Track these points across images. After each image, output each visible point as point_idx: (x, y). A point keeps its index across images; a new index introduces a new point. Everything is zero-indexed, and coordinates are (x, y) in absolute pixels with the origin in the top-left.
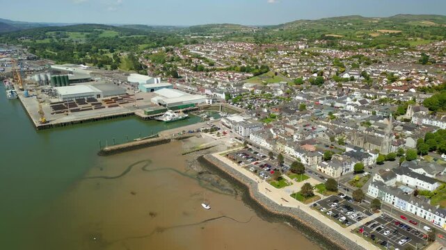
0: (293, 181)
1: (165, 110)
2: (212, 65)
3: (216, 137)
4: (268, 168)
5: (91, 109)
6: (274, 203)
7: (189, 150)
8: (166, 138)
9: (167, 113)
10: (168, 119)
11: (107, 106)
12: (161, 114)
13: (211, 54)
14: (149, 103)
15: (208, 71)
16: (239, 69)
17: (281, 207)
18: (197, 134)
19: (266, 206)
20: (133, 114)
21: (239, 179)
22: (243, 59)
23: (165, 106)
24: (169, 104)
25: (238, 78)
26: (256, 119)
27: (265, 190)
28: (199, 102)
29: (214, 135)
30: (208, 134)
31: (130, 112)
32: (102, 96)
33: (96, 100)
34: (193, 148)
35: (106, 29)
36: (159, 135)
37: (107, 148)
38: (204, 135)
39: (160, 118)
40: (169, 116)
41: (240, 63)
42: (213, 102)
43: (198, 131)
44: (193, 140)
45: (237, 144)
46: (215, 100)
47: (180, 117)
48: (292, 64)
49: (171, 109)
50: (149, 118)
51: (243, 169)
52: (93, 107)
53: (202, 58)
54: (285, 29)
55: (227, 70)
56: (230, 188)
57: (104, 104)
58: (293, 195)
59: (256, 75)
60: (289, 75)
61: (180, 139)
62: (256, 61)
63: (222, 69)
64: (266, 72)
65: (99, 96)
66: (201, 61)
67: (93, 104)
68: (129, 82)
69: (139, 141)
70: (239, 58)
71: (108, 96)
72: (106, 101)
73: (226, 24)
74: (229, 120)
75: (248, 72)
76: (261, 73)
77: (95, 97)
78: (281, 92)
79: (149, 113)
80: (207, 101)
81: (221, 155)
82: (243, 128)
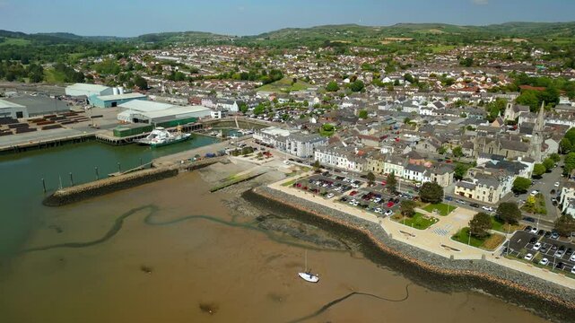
1: (150, 129)
2: (195, 71)
3: (256, 161)
4: (379, 199)
5: (11, 133)
6: (434, 255)
7: (219, 185)
8: (171, 168)
9: (154, 132)
10: (159, 140)
11: (39, 128)
12: (144, 134)
13: (189, 59)
14: (115, 122)
15: (191, 80)
16: (238, 77)
17: (451, 261)
18: (221, 159)
19: (421, 263)
20: (93, 138)
21: (340, 222)
22: (240, 64)
23: (147, 121)
24: (153, 119)
25: (242, 87)
26: (306, 132)
27: (394, 230)
28: (201, 116)
29: (252, 158)
30: (240, 157)
31: (85, 134)
32: (26, 114)
33: (16, 121)
34: (225, 180)
35: (9, 37)
36: (155, 164)
37: (62, 192)
38: (234, 159)
39: (142, 141)
40: (160, 136)
41: (237, 70)
42: (223, 116)
43: (223, 154)
44: (218, 167)
45: (298, 169)
46: (225, 112)
47: (179, 138)
49: (159, 125)
50: (123, 141)
51: (338, 204)
52: (13, 130)
53: (178, 65)
54: (271, 38)
55: (221, 78)
56: (330, 239)
57: (32, 126)
58: (455, 237)
59: (266, 82)
60: (314, 82)
61: (193, 168)
62: (259, 66)
63: (213, 78)
64: (279, 79)
65: (20, 115)
66: (177, 68)
67: (11, 127)
68: (68, 96)
69: (119, 176)
70: (234, 63)
71: (36, 114)
72: (35, 121)
74: (269, 135)
75: (252, 80)
76: (273, 81)
77: (14, 116)
78: (317, 100)
79: (123, 133)
80: (213, 114)
81: (284, 185)
82: (299, 144)
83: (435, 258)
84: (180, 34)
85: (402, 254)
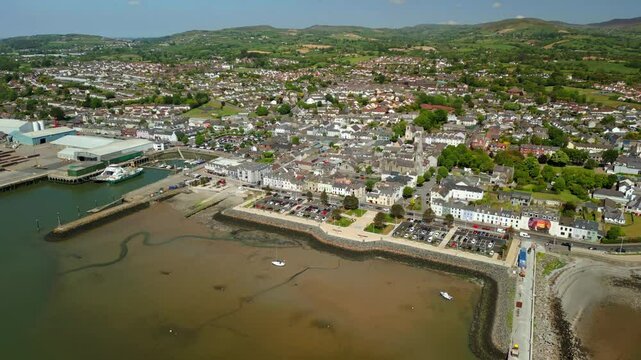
0: (353, 217)
1: (103, 165)
2: (111, 96)
3: (214, 189)
4: (316, 210)
6: (354, 241)
7: (190, 212)
8: (143, 201)
9: (109, 169)
10: (116, 176)
12: (97, 171)
13: (99, 80)
14: (55, 161)
15: (109, 106)
16: (162, 101)
17: (364, 243)
18: (183, 190)
19: (346, 247)
20: (45, 178)
21: (293, 229)
22: (160, 85)
23: (95, 159)
24: (102, 156)
25: (170, 113)
26: (250, 161)
27: (329, 230)
28: (145, 149)
29: (210, 187)
30: (200, 187)
31: (35, 175)
34: (194, 207)
36: (126, 199)
37: (61, 229)
38: (194, 189)
39: (98, 178)
40: (116, 173)
41: (159, 93)
42: (166, 147)
43: (184, 185)
44: (182, 197)
45: (253, 193)
46: (167, 144)
47: (133, 173)
48: (236, 90)
49: (113, 162)
50: (80, 180)
51: (289, 216)
53: (87, 88)
54: (177, 43)
55: (142, 103)
58: (366, 230)
59: (194, 107)
60: (242, 105)
61: (161, 200)
62: (181, 87)
63: (133, 103)
64: (206, 102)
66: (88, 92)
70: (153, 84)
73: (73, 35)
75: (177, 104)
76: (201, 104)
78: (251, 126)
79: (79, 173)
80: (155, 146)
81: (245, 206)
82: (249, 172)
83: (354, 243)
84: (60, 37)
85: (334, 243)
